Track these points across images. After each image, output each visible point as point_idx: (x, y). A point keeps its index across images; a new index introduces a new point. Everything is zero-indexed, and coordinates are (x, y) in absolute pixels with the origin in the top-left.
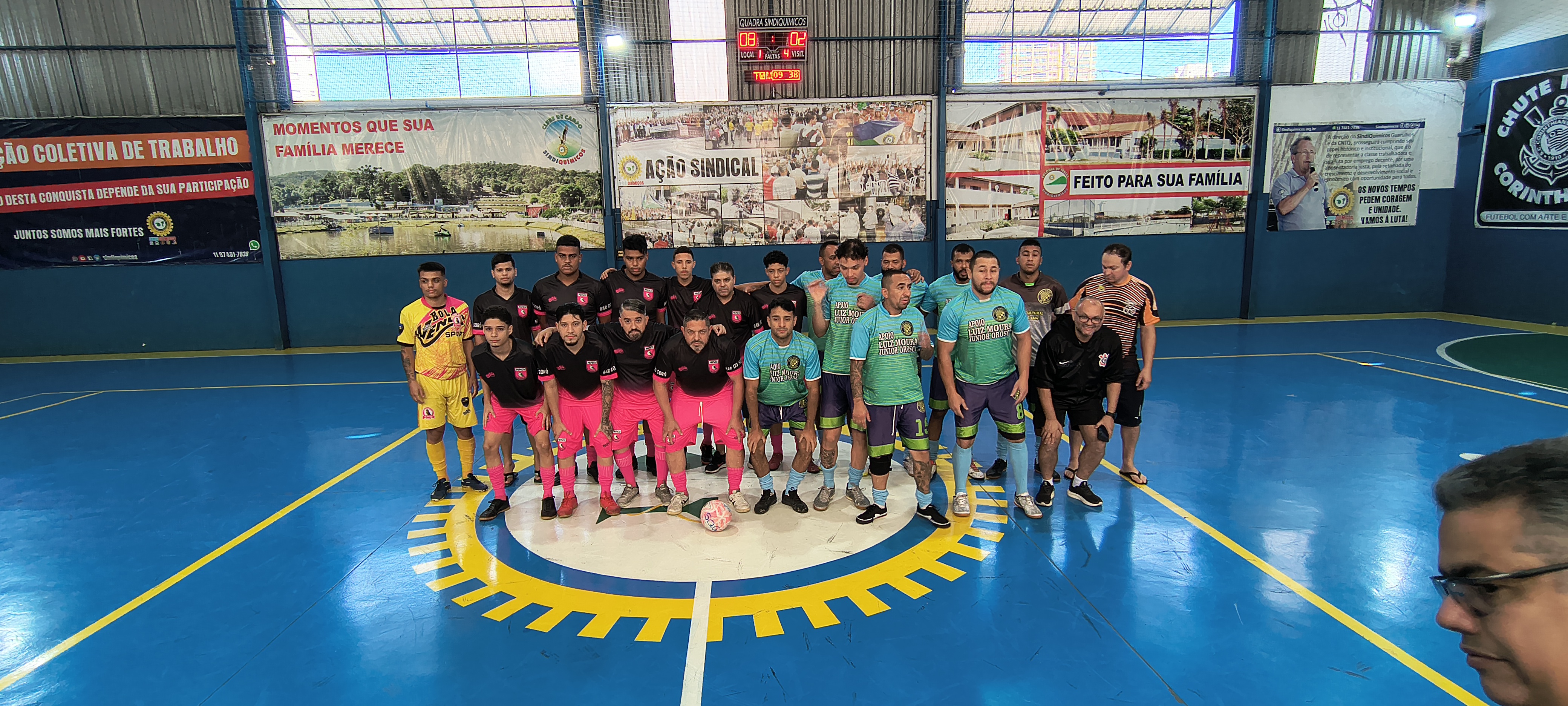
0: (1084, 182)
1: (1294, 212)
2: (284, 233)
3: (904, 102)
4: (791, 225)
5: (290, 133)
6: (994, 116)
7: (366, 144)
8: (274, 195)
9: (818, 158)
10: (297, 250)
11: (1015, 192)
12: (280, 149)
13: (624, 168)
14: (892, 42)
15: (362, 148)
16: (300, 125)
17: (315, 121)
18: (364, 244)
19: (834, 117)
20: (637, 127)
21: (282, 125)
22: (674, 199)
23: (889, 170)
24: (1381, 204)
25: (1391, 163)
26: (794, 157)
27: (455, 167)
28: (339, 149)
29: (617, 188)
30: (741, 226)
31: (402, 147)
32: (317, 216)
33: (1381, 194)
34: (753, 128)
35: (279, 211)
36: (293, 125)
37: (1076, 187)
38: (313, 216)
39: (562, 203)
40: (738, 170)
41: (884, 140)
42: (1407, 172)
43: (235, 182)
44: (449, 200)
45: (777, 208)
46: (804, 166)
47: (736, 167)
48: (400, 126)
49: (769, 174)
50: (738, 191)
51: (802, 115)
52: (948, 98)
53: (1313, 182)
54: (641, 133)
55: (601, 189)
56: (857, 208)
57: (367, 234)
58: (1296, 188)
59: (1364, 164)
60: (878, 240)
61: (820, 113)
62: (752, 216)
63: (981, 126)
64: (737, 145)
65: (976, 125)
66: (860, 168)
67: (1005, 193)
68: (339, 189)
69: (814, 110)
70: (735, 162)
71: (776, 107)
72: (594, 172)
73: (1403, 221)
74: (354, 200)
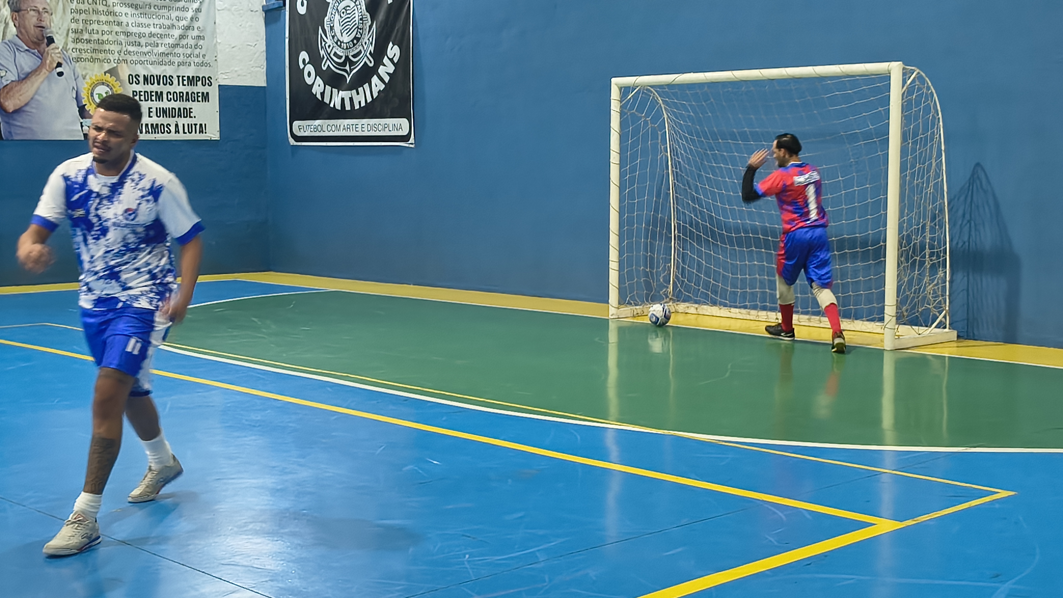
1: (27, 109)
24: (165, 104)
25: (171, 41)
33: (165, 89)
42: (198, 56)
53: (53, 60)
58: (27, 69)
59: (132, 39)
73: (201, 131)
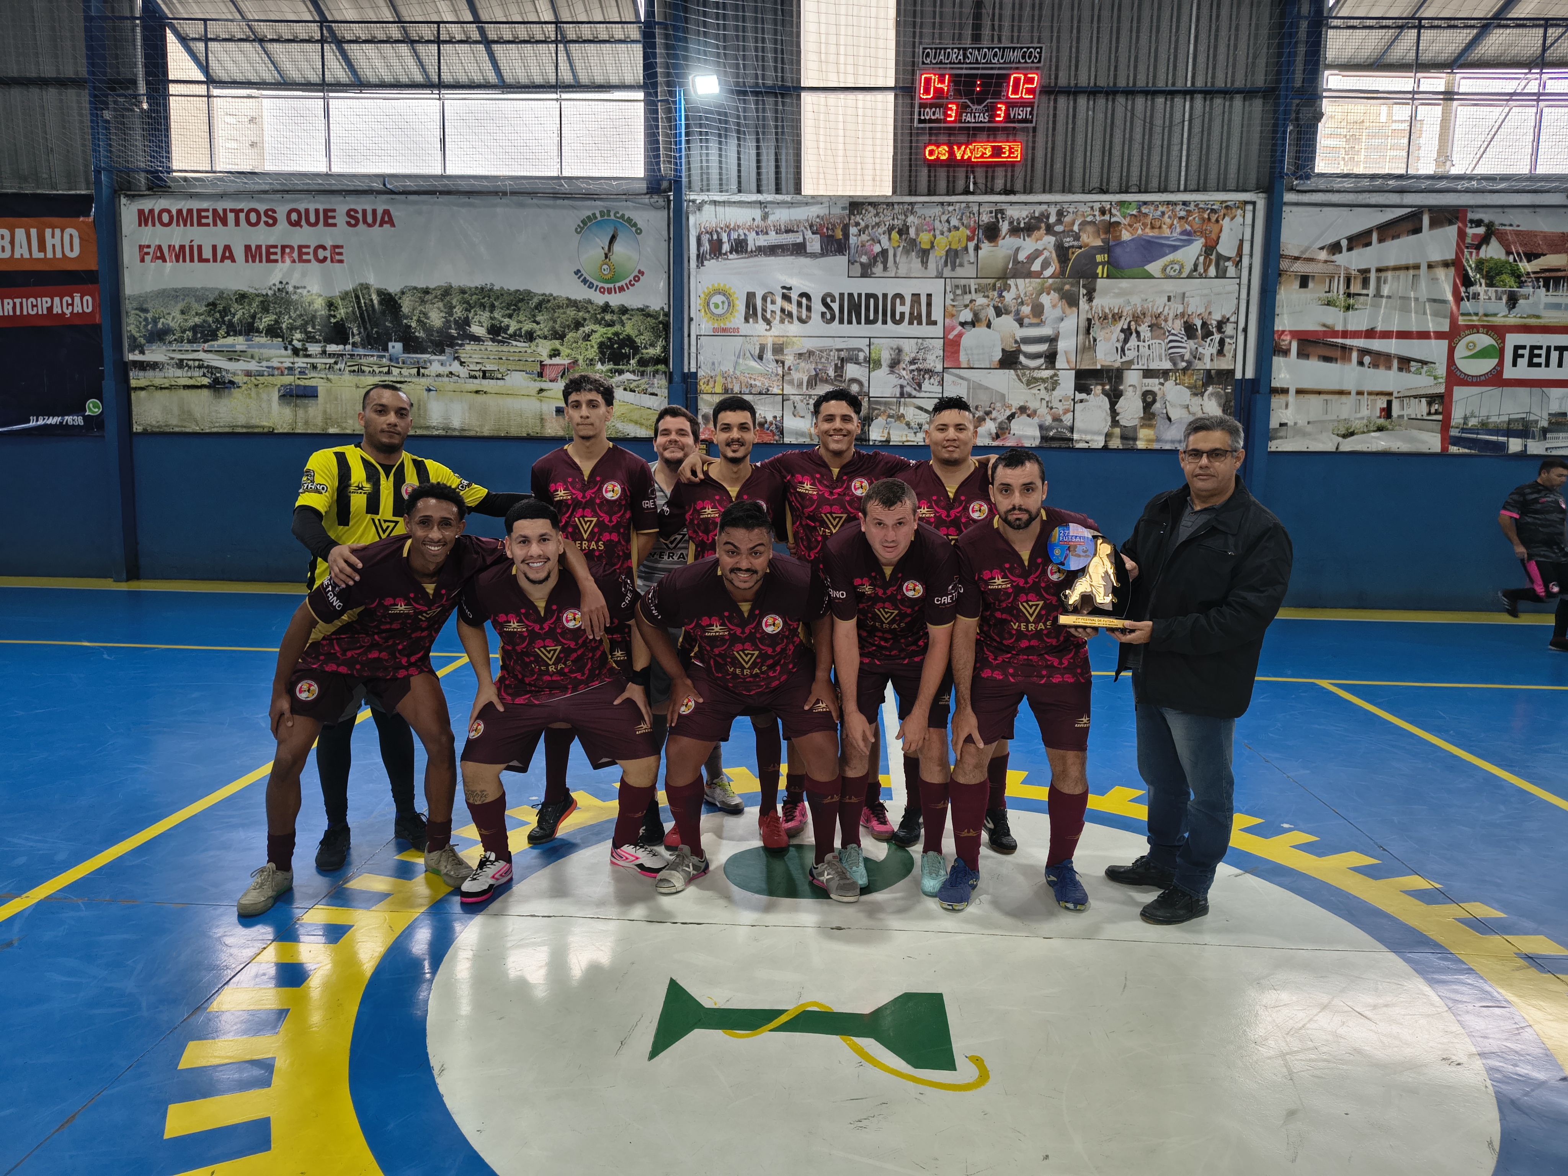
0: (1532, 356)
2: (142, 389)
3: (1205, 202)
4: (990, 412)
5: (163, 224)
6: (1368, 233)
7: (283, 248)
8: (131, 326)
9: (1045, 299)
10: (160, 419)
11: (1400, 369)
12: (146, 250)
13: (708, 305)
14: (1188, 97)
15: (276, 253)
16: (179, 212)
17: (205, 205)
18: (269, 412)
19: (1076, 228)
20: (734, 235)
21: (151, 211)
22: (789, 360)
23: (1170, 322)
26: (1000, 296)
27: (426, 291)
28: (239, 253)
29: (693, 337)
30: (902, 411)
31: (341, 254)
32: (197, 363)
34: (932, 243)
35: (137, 352)
36: (169, 211)
37: (1515, 364)
38: (190, 363)
39: (600, 360)
40: (902, 314)
41: (1164, 269)
43: (70, 302)
44: (412, 345)
45: (965, 383)
46: (1018, 312)
47: (899, 309)
48: (341, 219)
49: (955, 322)
50: (899, 350)
51: (1019, 223)
52: (1289, 197)
54: (740, 247)
55: (667, 339)
56: (1107, 387)
57: (275, 396)
60: (1141, 445)
61: (1053, 219)
62: (922, 395)
63: (1344, 249)
64: (902, 271)
65: (1335, 248)
66: (1117, 317)
67: (1381, 372)
68: (235, 320)
69: (1042, 214)
70: (898, 301)
71: (975, 209)
72: (658, 309)
74: (257, 339)
